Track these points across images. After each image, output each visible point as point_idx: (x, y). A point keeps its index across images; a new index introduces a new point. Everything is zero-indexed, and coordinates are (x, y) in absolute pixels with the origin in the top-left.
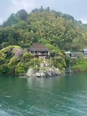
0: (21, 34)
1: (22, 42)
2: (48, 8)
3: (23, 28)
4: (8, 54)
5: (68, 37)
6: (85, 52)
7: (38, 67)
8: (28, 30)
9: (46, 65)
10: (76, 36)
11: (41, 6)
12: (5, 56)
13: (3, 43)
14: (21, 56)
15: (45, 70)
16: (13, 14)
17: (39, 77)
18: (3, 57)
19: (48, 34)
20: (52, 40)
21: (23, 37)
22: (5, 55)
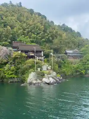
2: (20, 3)
5: (47, 37)
6: (68, 54)
10: (56, 37)
11: (10, 1)
19: (25, 32)
20: (31, 39)
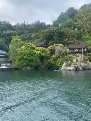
0: (66, 32)
1: (67, 39)
3: (69, 27)
4: (53, 51)
7: (71, 62)
8: (73, 28)
9: (79, 61)
12: (50, 54)
13: (50, 42)
14: (61, 53)
15: (77, 64)
16: (63, 13)
17: (69, 70)
18: (48, 54)
21: (67, 35)
22: (49, 52)
